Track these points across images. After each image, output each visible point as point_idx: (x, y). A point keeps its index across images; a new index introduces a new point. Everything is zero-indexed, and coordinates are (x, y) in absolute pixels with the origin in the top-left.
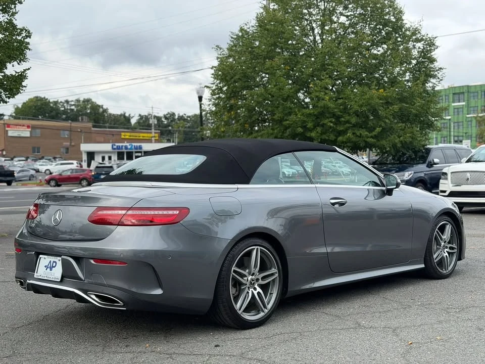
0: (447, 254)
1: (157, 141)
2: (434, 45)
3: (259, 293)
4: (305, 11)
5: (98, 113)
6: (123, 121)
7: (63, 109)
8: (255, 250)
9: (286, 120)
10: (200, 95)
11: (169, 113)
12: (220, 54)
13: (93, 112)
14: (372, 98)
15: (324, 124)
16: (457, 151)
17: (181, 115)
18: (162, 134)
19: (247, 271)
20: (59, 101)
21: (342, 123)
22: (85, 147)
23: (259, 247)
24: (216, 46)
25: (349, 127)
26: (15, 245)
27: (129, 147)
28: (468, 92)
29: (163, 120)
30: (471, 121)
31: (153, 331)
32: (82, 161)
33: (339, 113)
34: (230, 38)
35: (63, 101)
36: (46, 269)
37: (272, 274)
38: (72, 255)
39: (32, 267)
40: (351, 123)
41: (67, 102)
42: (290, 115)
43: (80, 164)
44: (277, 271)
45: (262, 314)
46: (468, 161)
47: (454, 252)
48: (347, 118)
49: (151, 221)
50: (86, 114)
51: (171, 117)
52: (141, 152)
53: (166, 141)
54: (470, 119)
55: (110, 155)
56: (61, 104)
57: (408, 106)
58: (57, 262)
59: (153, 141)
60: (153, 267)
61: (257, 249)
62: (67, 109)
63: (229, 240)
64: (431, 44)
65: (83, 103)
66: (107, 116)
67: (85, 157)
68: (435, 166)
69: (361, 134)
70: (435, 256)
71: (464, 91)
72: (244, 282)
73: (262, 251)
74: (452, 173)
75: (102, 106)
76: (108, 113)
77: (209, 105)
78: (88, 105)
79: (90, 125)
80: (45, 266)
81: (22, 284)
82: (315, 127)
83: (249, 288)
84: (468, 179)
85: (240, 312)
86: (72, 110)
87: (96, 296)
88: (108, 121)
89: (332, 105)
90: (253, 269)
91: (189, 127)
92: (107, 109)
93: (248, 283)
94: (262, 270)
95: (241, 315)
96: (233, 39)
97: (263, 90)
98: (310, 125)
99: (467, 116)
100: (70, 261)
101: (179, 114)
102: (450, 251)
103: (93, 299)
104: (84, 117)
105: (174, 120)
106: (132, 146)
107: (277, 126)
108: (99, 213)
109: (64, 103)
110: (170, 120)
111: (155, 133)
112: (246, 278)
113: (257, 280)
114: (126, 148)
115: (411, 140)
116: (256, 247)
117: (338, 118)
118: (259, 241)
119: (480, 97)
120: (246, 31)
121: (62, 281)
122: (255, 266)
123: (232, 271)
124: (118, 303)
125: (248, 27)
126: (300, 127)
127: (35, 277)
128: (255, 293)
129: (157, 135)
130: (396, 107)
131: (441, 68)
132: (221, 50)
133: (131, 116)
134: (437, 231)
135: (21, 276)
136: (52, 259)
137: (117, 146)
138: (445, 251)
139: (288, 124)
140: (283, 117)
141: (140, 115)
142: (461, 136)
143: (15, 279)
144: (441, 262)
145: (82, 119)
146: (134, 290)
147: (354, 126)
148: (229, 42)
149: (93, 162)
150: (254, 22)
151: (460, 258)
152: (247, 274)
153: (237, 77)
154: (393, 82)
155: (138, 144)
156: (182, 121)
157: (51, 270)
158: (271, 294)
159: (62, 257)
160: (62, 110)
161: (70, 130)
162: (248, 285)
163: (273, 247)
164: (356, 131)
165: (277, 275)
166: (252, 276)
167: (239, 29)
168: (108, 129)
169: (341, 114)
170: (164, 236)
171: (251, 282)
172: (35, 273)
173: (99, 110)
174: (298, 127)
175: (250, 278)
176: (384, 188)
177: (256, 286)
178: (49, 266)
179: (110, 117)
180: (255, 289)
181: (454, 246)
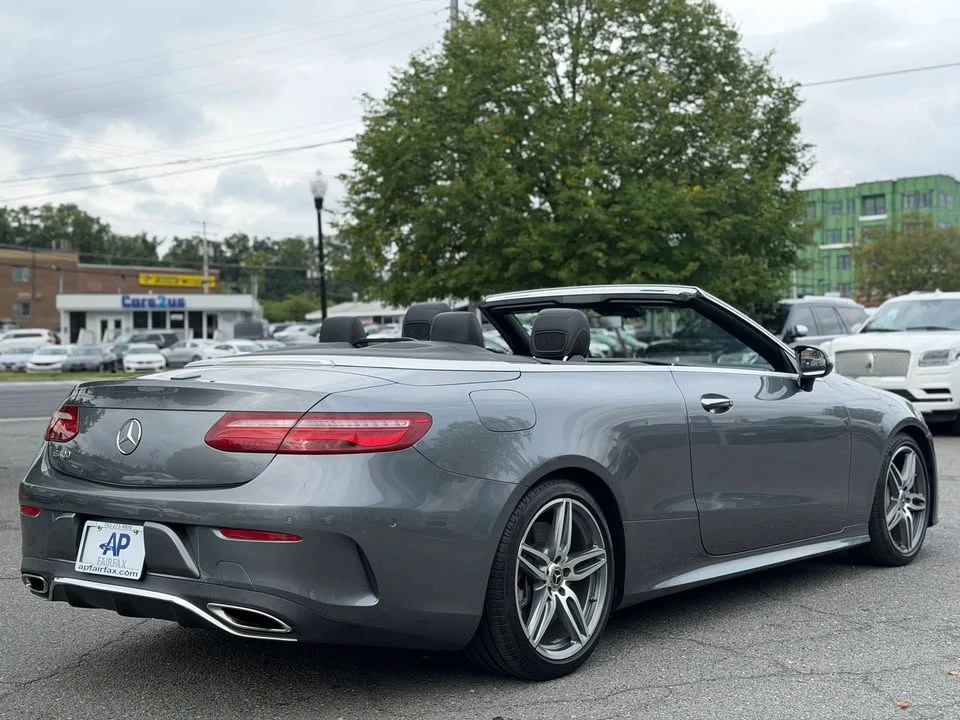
0: (908, 514)
1: (214, 291)
2: (795, 99)
3: (569, 600)
4: (539, 28)
5: (90, 235)
6: (140, 251)
7: (15, 224)
8: (563, 508)
9: (508, 245)
10: (319, 195)
11: (235, 236)
12: (370, 112)
13: (78, 230)
14: (680, 203)
15: (585, 254)
16: (840, 311)
17: (260, 239)
18: (222, 277)
19: (546, 551)
20: (9, 208)
21: (622, 252)
22: (67, 302)
23: (570, 500)
24: (364, 95)
25: (635, 260)
26: (21, 498)
27: (158, 302)
28: (823, 201)
29: (224, 248)
30: (829, 257)
31: (339, 687)
32: (58, 330)
33: (615, 233)
34: (391, 79)
35: (16, 208)
36: (105, 553)
37: (595, 560)
38: (173, 521)
39: (69, 547)
40: (638, 253)
41: (25, 210)
42: (517, 235)
43: (56, 337)
44: (604, 551)
45: (575, 647)
46: (864, 331)
47: (920, 511)
48: (632, 241)
49: (353, 444)
50: (66, 236)
51: (239, 242)
52: (182, 313)
53: (229, 291)
54: (826, 254)
55: (118, 318)
56: (13, 214)
57: (749, 218)
58: (132, 536)
59: (206, 290)
60: (358, 546)
61: (567, 503)
62: (25, 225)
63: (515, 486)
64: (788, 97)
65: (60, 214)
66: (108, 241)
67: (65, 322)
68: (798, 339)
69: (658, 275)
70: (888, 518)
71: (816, 199)
72: (542, 576)
73: (576, 510)
74: (838, 353)
75: (98, 219)
76: (110, 234)
77: (345, 214)
78: (69, 215)
79: (74, 257)
80: (101, 546)
81: (36, 585)
82: (566, 259)
83: (550, 589)
84: (870, 365)
85: (535, 643)
86: (36, 226)
87: (228, 611)
88: (110, 249)
89: (601, 216)
90: (559, 548)
91: (277, 264)
92: (108, 225)
93: (548, 580)
94: (575, 550)
95: (538, 649)
96: (395, 82)
97: (462, 184)
98: (556, 255)
99: (822, 247)
100: (165, 533)
101: (256, 238)
102: (915, 508)
103: (218, 618)
104: (62, 241)
105: (245, 249)
106: (164, 299)
107: (487, 258)
108: (233, 425)
109: (18, 213)
110: (237, 250)
111: (210, 274)
112: (544, 569)
113: (566, 571)
114: (152, 303)
115: (755, 288)
116: (565, 500)
117: (612, 243)
118: (569, 487)
119: (844, 210)
120: (422, 65)
121: (143, 581)
122: (564, 542)
123: (519, 553)
124: (280, 626)
125: (428, 56)
126: (537, 259)
127: (77, 569)
128: (563, 600)
129: (213, 278)
130: (727, 223)
131: (807, 146)
132: (373, 103)
133: (158, 240)
134: (892, 467)
135: (35, 568)
136: (119, 529)
137: (133, 300)
138: (905, 508)
139: (514, 253)
140: (503, 240)
141: (176, 239)
142: (809, 286)
143: (21, 575)
144: (899, 530)
145: (58, 246)
146: (312, 596)
147: (644, 258)
148: (390, 87)
149: (82, 332)
150: (439, 49)
151: (930, 522)
152: (547, 560)
153: (409, 156)
154: (719, 171)
155: (177, 297)
156: (262, 253)
157: (116, 553)
158: (591, 601)
159: (147, 524)
160: (15, 228)
161: (34, 266)
162: (548, 584)
163: (597, 499)
164: (649, 270)
165: (604, 561)
166: (556, 562)
167: (409, 60)
168: (110, 267)
169: (619, 234)
170: (380, 476)
171: (554, 578)
172: (78, 563)
173: (90, 227)
174: (533, 260)
175: (552, 566)
176: (796, 376)
177: (564, 585)
178: (112, 545)
179: (115, 243)
180: (562, 591)
181: (920, 496)
